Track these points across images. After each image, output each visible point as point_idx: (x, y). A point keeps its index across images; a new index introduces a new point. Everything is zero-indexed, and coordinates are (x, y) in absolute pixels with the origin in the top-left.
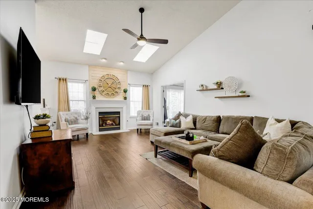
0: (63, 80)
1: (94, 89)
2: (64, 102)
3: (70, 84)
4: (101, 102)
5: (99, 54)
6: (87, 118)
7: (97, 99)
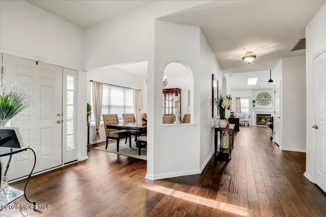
0: (238, 98)
1: (254, 102)
2: (239, 108)
3: (241, 100)
4: (258, 108)
5: (255, 84)
6: (249, 117)
7: (256, 107)
